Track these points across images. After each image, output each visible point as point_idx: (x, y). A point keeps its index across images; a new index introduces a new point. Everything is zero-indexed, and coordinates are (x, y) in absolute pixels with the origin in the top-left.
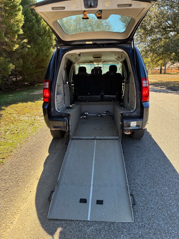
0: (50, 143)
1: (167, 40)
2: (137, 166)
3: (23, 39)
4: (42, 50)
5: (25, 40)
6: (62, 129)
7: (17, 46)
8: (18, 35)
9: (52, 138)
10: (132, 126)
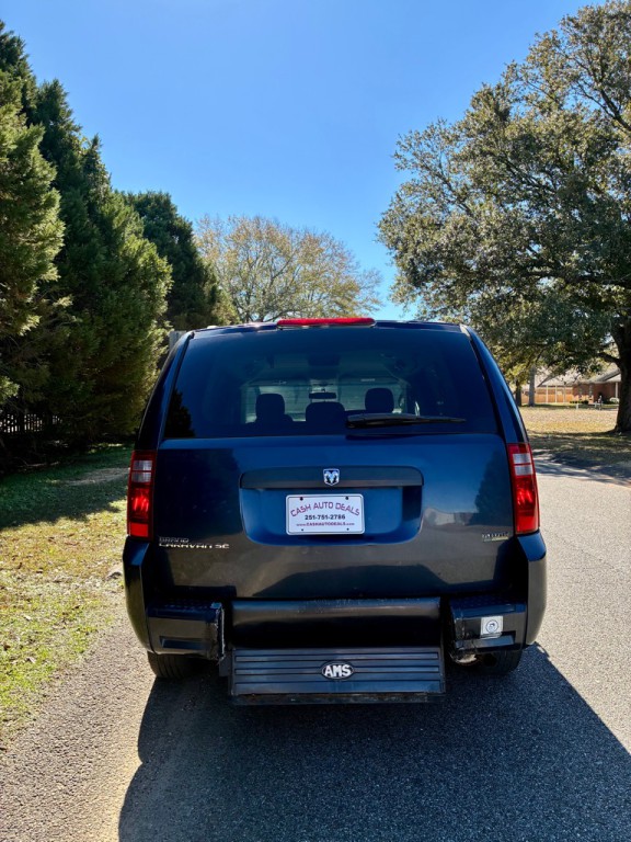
0: (144, 703)
1: (537, 304)
2: (521, 811)
3: (58, 296)
4: (119, 332)
5: (65, 299)
6: (202, 652)
7: (34, 320)
8: (41, 284)
9: (151, 677)
10: (485, 636)
